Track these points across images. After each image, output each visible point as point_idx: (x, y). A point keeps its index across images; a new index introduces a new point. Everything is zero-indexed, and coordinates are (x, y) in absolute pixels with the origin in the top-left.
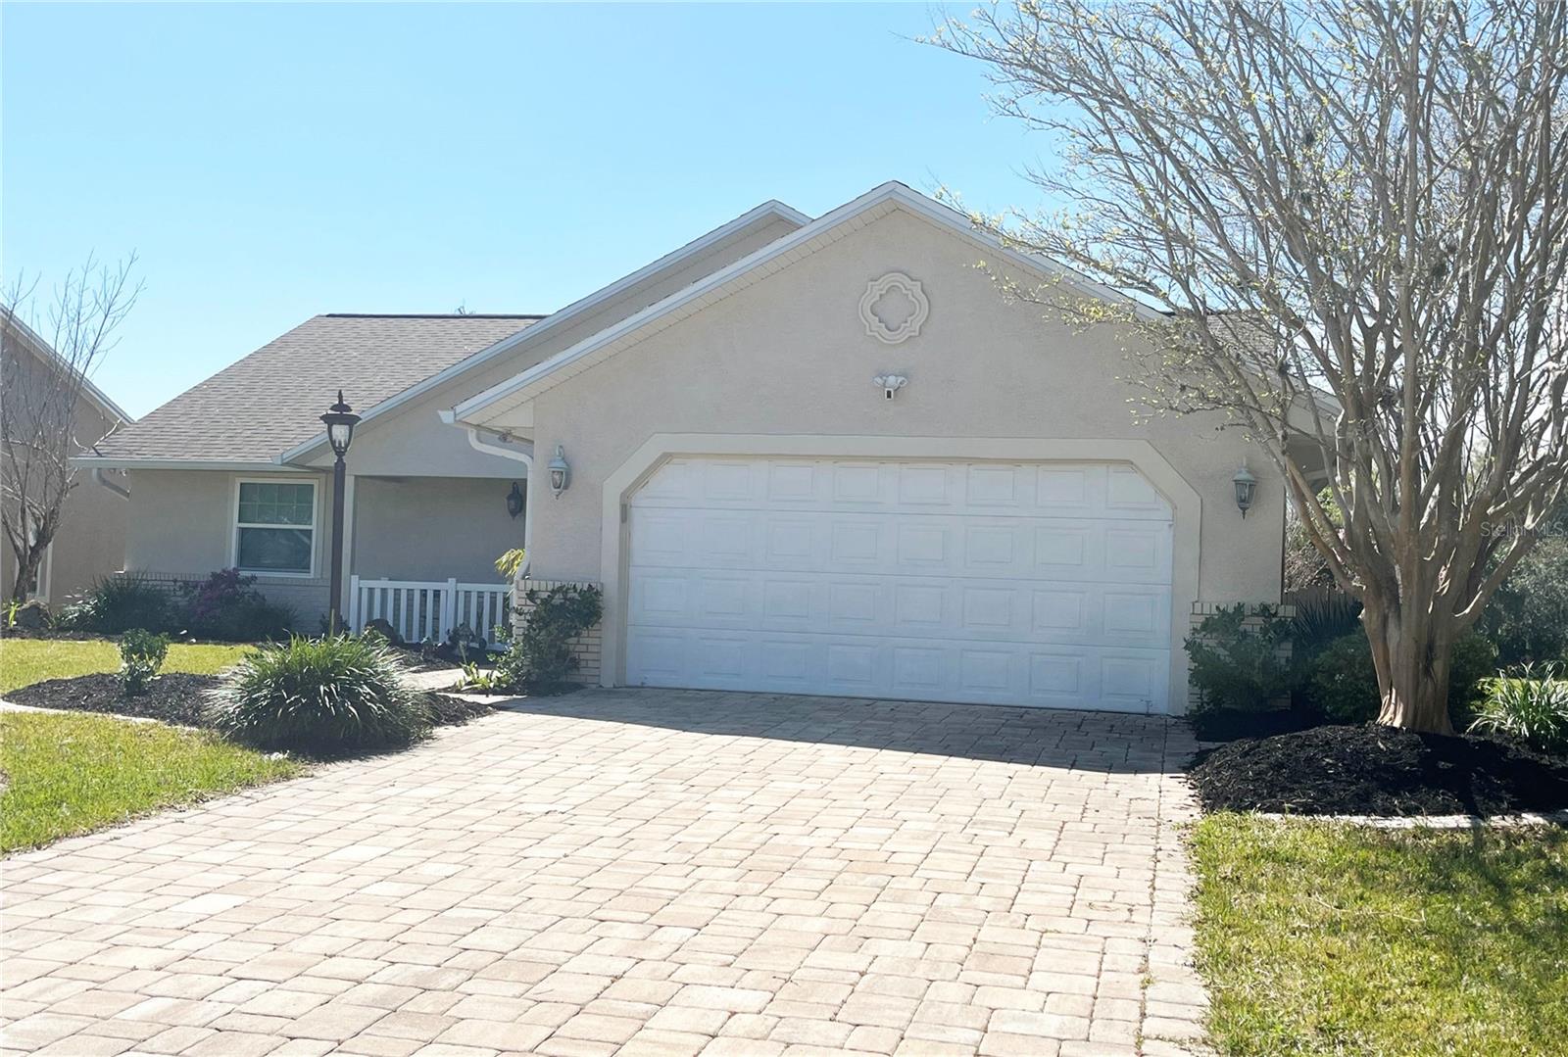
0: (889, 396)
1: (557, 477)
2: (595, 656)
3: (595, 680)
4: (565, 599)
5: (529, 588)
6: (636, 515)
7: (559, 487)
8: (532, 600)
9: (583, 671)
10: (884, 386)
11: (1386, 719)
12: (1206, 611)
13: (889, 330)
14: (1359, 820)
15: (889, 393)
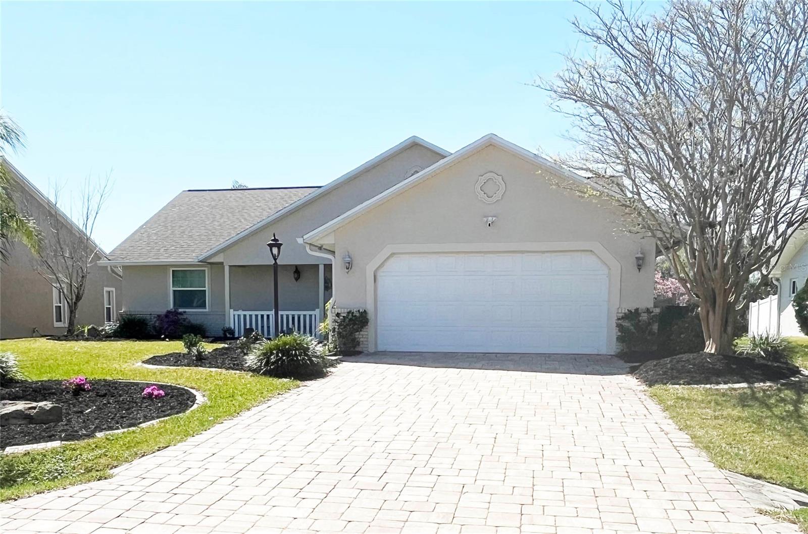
0: (489, 225)
1: (347, 265)
2: (366, 339)
3: (366, 349)
4: (353, 316)
5: (336, 313)
6: (379, 279)
7: (348, 269)
8: (338, 317)
9: (361, 346)
10: (487, 221)
11: (708, 350)
12: (623, 312)
13: (489, 197)
14: (708, 386)
15: (489, 224)
